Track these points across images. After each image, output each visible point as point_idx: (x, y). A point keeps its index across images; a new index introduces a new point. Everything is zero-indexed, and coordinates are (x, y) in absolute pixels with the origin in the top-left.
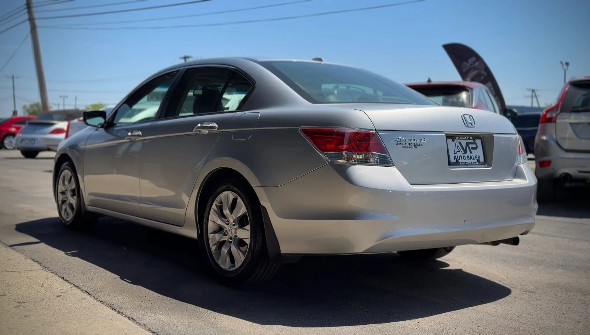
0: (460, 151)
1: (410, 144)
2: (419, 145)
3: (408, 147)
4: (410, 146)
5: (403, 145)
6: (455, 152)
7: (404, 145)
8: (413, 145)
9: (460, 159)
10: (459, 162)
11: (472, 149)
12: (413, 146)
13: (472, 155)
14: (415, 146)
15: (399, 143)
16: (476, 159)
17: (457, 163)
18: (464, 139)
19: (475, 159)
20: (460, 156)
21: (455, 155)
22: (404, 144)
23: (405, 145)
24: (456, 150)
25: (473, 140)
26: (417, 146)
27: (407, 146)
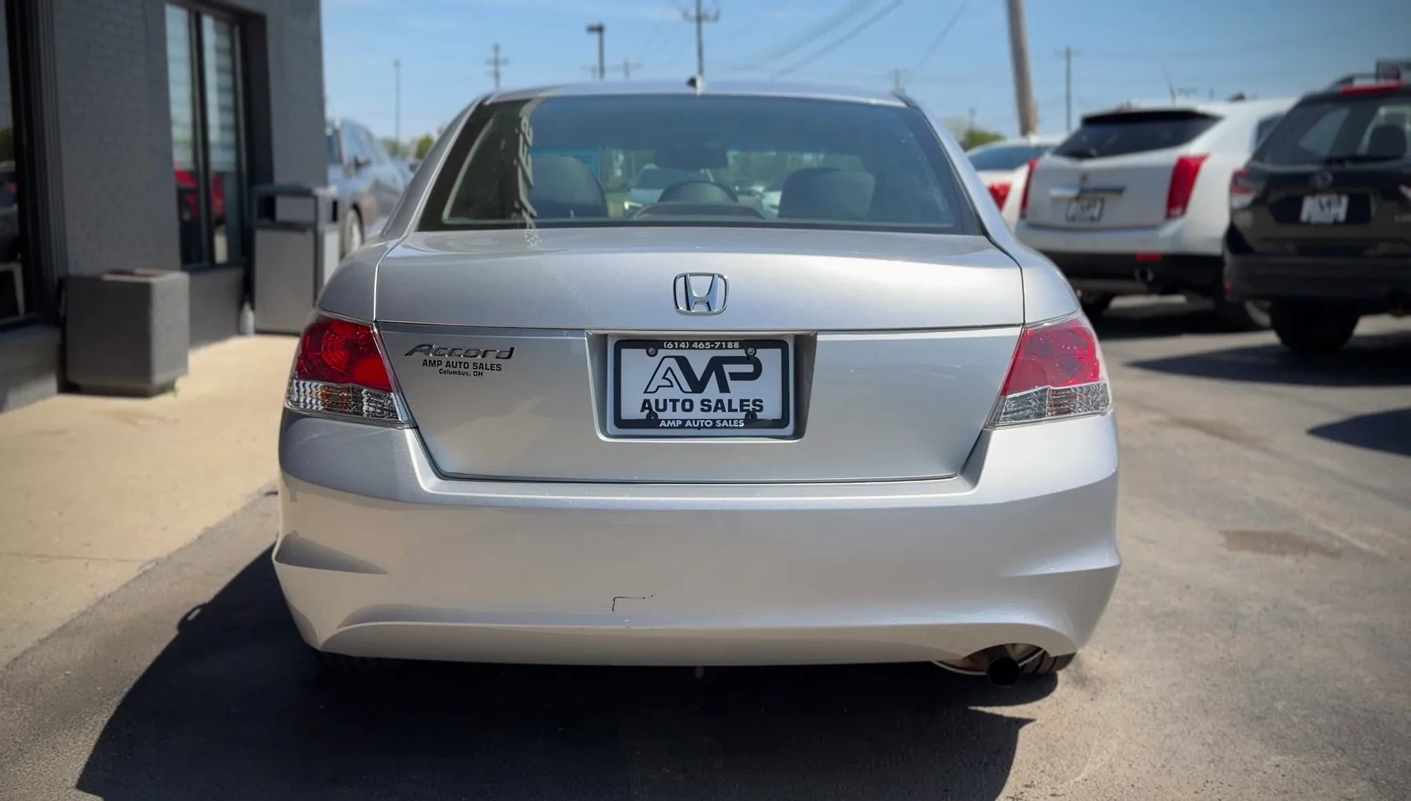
0: (672, 386)
1: (461, 363)
2: (489, 367)
3: (455, 373)
4: (462, 370)
5: (440, 367)
6: (652, 388)
7: (443, 367)
8: (471, 366)
9: (665, 409)
10: (660, 418)
11: (732, 379)
12: (471, 370)
13: (725, 397)
14: (478, 370)
15: (430, 361)
16: (742, 410)
17: (650, 422)
18: (698, 348)
19: (736, 410)
20: (670, 400)
21: (647, 396)
22: (444, 363)
23: (447, 366)
24: (658, 380)
25: (743, 351)
26: (484, 371)
27: (452, 369)
